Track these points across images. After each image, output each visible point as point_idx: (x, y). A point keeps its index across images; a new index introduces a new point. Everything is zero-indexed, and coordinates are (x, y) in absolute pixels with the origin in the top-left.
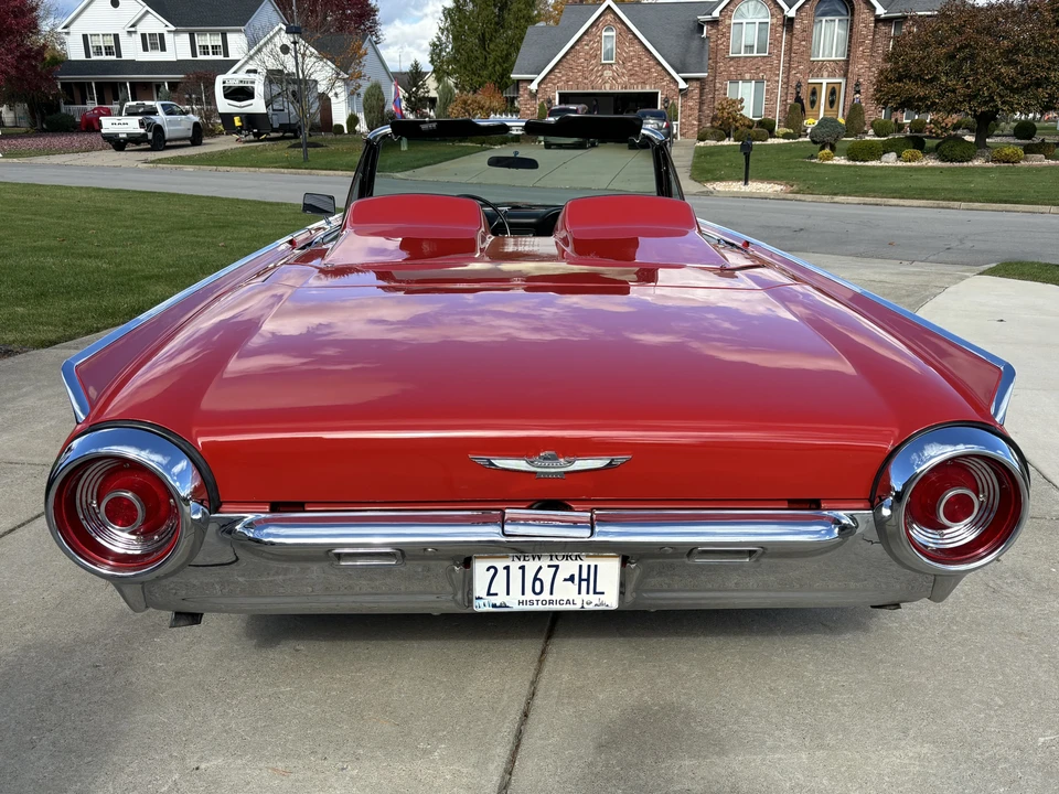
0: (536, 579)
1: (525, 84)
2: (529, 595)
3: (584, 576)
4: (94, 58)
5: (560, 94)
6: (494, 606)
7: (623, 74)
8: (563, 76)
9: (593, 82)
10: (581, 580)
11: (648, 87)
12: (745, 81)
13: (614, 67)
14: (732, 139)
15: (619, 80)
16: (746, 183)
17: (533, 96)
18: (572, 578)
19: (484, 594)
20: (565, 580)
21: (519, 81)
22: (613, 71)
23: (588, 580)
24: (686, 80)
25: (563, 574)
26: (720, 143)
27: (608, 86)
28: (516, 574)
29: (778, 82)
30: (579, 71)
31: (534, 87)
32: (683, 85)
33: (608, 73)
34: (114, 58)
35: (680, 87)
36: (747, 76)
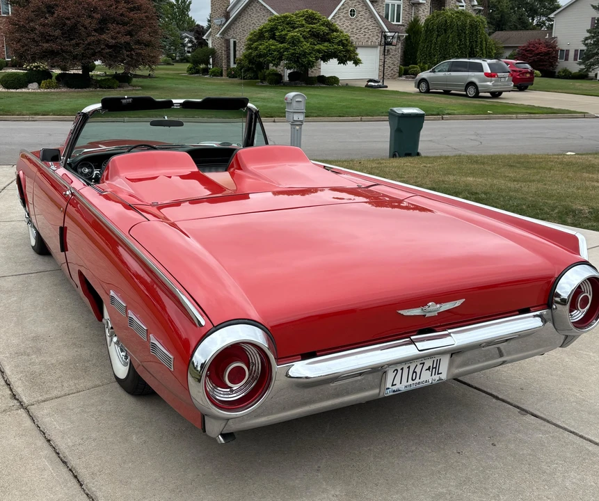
0: (414, 372)
2: (410, 382)
3: (435, 366)
6: (394, 391)
10: (433, 368)
18: (429, 369)
19: (390, 386)
20: (426, 370)
23: (436, 368)
25: (426, 367)
28: (406, 371)
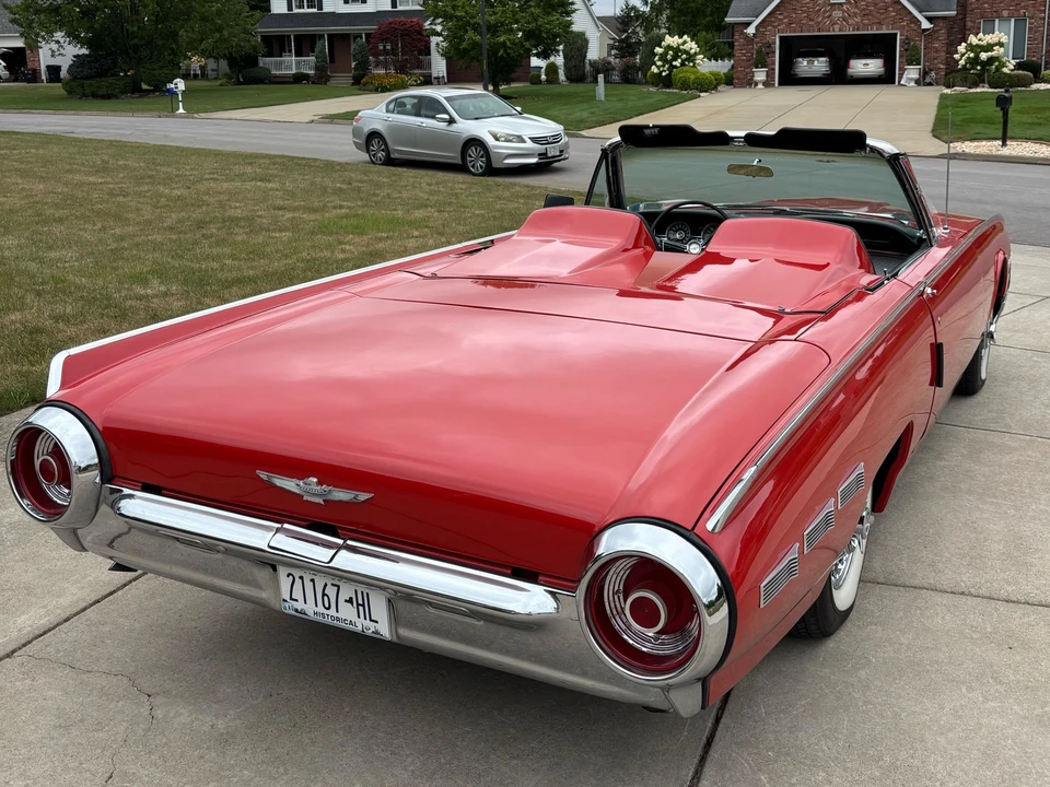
0: (324, 595)
1: (740, 28)
2: (321, 608)
3: (360, 601)
4: (296, 11)
5: (781, 37)
6: (296, 610)
7: (855, 14)
8: (785, 18)
9: (819, 23)
10: (358, 605)
11: (884, 27)
12: (1001, 18)
13: (845, 7)
14: (987, 85)
15: (850, 22)
16: (1004, 144)
17: (749, 40)
18: (351, 601)
19: (288, 598)
20: (346, 601)
21: (734, 25)
22: (844, 11)
23: (363, 605)
24: (930, 19)
25: (343, 594)
26: (972, 90)
27: (837, 27)
29: (1044, 18)
30: (804, 12)
31: (751, 30)
32: (926, 25)
33: (837, 14)
34: (315, 10)
35: (923, 27)
36: (1005, 13)
